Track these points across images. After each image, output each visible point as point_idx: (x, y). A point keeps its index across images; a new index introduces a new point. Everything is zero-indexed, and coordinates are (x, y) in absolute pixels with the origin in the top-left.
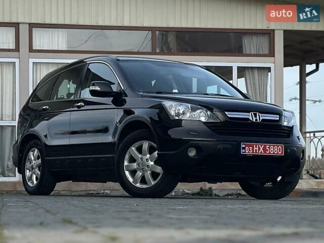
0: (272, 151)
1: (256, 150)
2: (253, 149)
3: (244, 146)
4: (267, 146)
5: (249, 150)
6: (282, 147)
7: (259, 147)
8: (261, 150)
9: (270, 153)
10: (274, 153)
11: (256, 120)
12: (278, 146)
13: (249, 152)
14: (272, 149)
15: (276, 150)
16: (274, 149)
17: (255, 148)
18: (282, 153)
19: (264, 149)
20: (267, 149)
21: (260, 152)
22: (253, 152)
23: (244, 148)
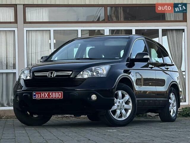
0: (54, 96)
1: (43, 96)
2: (41, 96)
3: (35, 94)
4: (50, 93)
5: (38, 96)
6: (61, 93)
7: (44, 94)
8: (46, 95)
9: (52, 97)
10: (55, 97)
11: (51, 76)
12: (58, 93)
13: (38, 98)
14: (54, 95)
15: (57, 95)
16: (55, 95)
17: (42, 95)
18: (61, 97)
19: (49, 95)
20: (50, 95)
21: (45, 97)
22: (41, 97)
23: (35, 95)
